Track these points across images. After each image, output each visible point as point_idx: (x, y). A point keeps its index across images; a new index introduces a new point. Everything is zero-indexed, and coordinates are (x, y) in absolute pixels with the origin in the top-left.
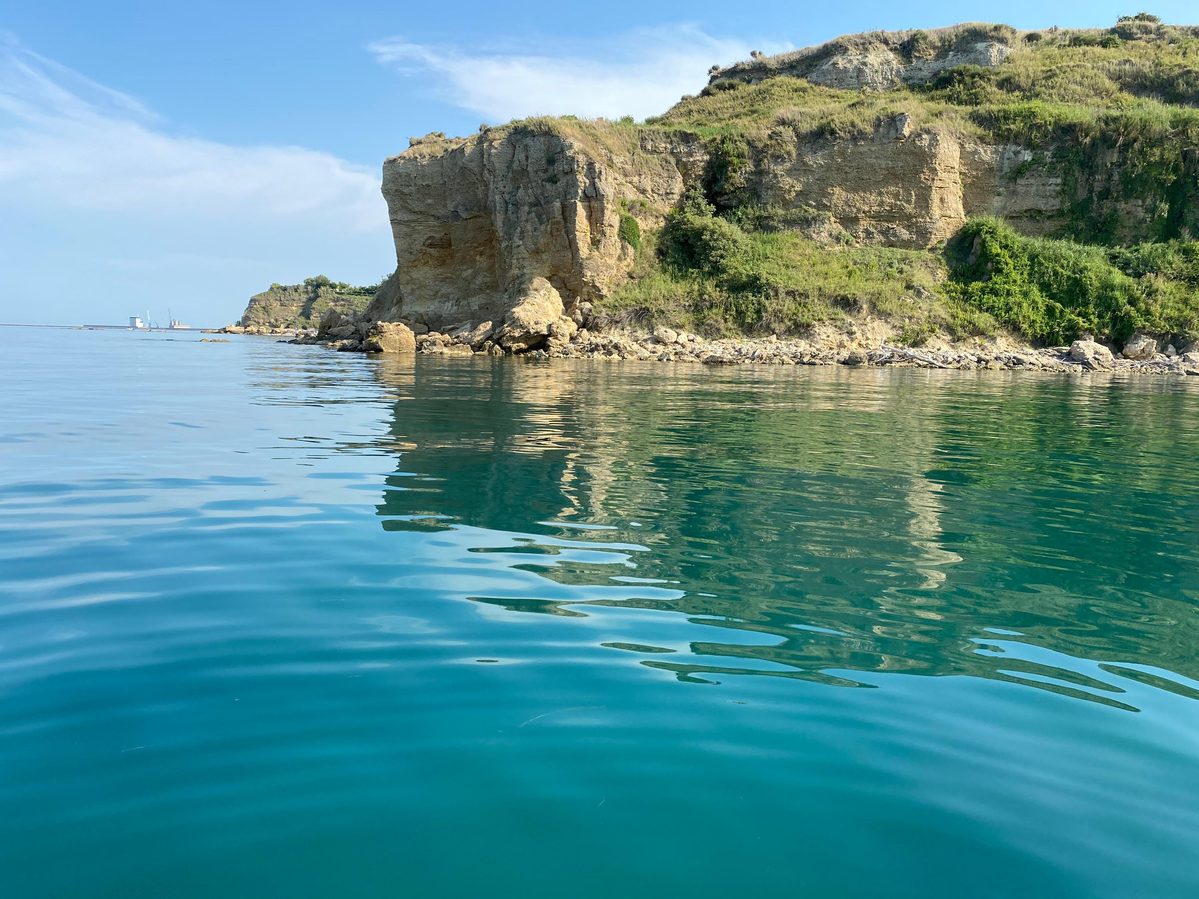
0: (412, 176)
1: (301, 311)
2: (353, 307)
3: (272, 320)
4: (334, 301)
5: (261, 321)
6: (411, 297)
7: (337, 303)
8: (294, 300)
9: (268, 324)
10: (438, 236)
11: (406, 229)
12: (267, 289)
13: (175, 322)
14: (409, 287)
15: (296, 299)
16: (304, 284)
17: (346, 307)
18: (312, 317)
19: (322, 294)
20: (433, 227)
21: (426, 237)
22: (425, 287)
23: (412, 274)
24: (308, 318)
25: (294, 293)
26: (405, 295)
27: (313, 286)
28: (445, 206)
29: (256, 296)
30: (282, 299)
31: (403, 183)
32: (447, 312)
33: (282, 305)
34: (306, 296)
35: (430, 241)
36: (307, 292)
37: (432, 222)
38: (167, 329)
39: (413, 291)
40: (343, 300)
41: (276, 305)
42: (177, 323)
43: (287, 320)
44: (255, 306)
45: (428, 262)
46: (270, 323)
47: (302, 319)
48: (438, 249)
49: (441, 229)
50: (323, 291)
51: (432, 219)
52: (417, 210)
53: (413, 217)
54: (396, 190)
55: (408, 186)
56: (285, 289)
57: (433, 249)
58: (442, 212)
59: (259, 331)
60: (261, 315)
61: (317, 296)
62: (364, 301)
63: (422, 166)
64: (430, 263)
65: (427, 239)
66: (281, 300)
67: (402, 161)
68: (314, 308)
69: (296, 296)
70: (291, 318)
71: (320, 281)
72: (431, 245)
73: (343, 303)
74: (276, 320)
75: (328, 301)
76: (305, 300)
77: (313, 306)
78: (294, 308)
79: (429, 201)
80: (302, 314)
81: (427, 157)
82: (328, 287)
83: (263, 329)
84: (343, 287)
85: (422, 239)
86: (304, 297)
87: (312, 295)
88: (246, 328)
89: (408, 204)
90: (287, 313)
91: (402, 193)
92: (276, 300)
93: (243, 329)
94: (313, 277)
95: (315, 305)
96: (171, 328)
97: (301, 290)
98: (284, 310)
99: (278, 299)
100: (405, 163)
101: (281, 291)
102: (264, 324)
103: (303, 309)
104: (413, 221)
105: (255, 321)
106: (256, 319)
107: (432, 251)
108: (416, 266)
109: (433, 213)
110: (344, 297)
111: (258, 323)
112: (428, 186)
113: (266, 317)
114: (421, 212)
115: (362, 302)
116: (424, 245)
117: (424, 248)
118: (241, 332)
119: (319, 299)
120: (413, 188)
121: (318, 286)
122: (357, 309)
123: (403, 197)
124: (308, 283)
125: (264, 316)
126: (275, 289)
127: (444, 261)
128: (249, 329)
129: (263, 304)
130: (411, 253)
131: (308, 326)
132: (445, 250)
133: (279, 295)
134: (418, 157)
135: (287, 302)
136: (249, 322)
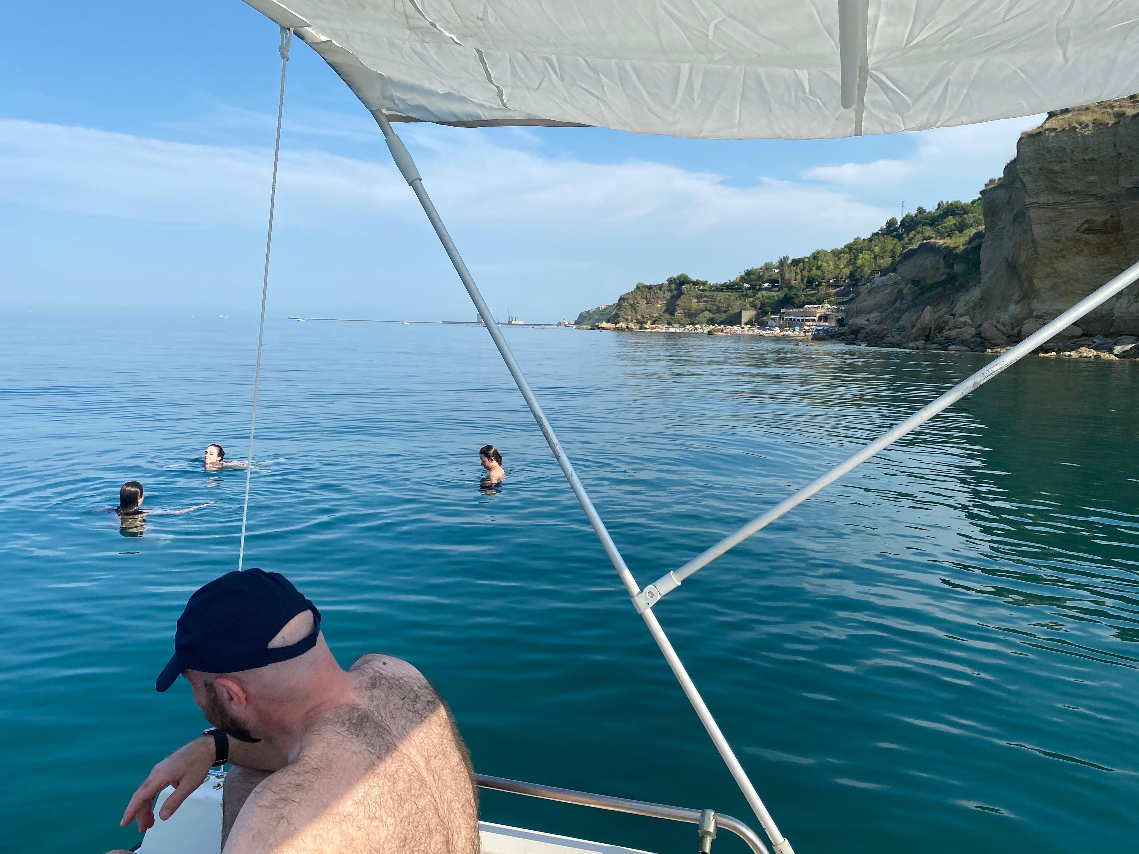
0: (1068, 150)
1: (664, 308)
2: (717, 303)
3: (639, 317)
4: (697, 298)
5: (630, 318)
6: (1050, 293)
7: (701, 300)
8: (659, 298)
9: (635, 321)
10: (1099, 219)
11: (1051, 214)
12: (632, 288)
13: (512, 318)
14: (1048, 283)
15: (661, 296)
16: (667, 283)
17: (709, 303)
18: (676, 314)
19: (686, 292)
20: (1091, 208)
21: (1081, 221)
22: (1077, 280)
23: (1055, 265)
24: (672, 314)
25: (659, 291)
26: (1042, 290)
27: (676, 284)
28: (1117, 182)
29: (625, 295)
30: (648, 297)
31: (1053, 160)
32: (1123, 310)
33: (647, 303)
34: (669, 294)
35: (1086, 226)
36: (670, 290)
37: (1091, 203)
38: (506, 324)
39: (1054, 287)
40: (706, 296)
41: (642, 303)
42: (514, 319)
43: (653, 317)
44: (624, 304)
45: (1082, 251)
46: (637, 319)
47: (667, 316)
48: (1098, 235)
49: (1104, 210)
50: (687, 288)
51: (1091, 199)
52: (1070, 189)
53: (1063, 198)
54: (1041, 169)
55: (1061, 162)
56: (650, 288)
57: (1089, 236)
58: (1111, 189)
59: (627, 327)
60: (629, 313)
61: (681, 294)
62: (727, 297)
63: (1084, 137)
64: (1085, 251)
65: (1082, 224)
66: (647, 299)
67: (1053, 134)
68: (678, 305)
69: (661, 294)
70: (657, 314)
71: (683, 279)
72: (1087, 231)
73: (706, 299)
74: (643, 317)
75: (691, 298)
76: (668, 297)
77: (678, 303)
78: (659, 305)
79: (1092, 178)
80: (666, 311)
81: (1091, 126)
82: (691, 284)
83: (632, 325)
84: (704, 284)
85: (1076, 225)
86: (668, 295)
87: (675, 293)
88: (616, 325)
89: (1058, 183)
90: (652, 311)
91: (1051, 171)
92: (643, 298)
93: (613, 326)
94: (675, 276)
95: (679, 302)
96: (510, 323)
97: (665, 288)
98: (650, 307)
99: (645, 297)
100: (1056, 135)
101: (647, 290)
102: (632, 321)
103: (668, 306)
104: (1061, 204)
105: (624, 318)
106: (625, 316)
107: (1090, 237)
108: (1063, 257)
109: (1095, 192)
110: (707, 294)
111: (627, 320)
112: (1092, 160)
113: (634, 314)
114: (1076, 192)
115: (725, 298)
116: (1078, 230)
117: (1079, 234)
118: (612, 328)
119: (683, 297)
120: (1068, 165)
121: (682, 284)
122: (720, 305)
123: (1051, 176)
124: (671, 281)
125: (632, 314)
126: (641, 288)
127: (1108, 248)
128: (619, 325)
129: (631, 302)
130: (1058, 241)
131: (672, 322)
132: (1109, 235)
133: (645, 294)
134: (1077, 126)
135: (653, 300)
136: (618, 319)
